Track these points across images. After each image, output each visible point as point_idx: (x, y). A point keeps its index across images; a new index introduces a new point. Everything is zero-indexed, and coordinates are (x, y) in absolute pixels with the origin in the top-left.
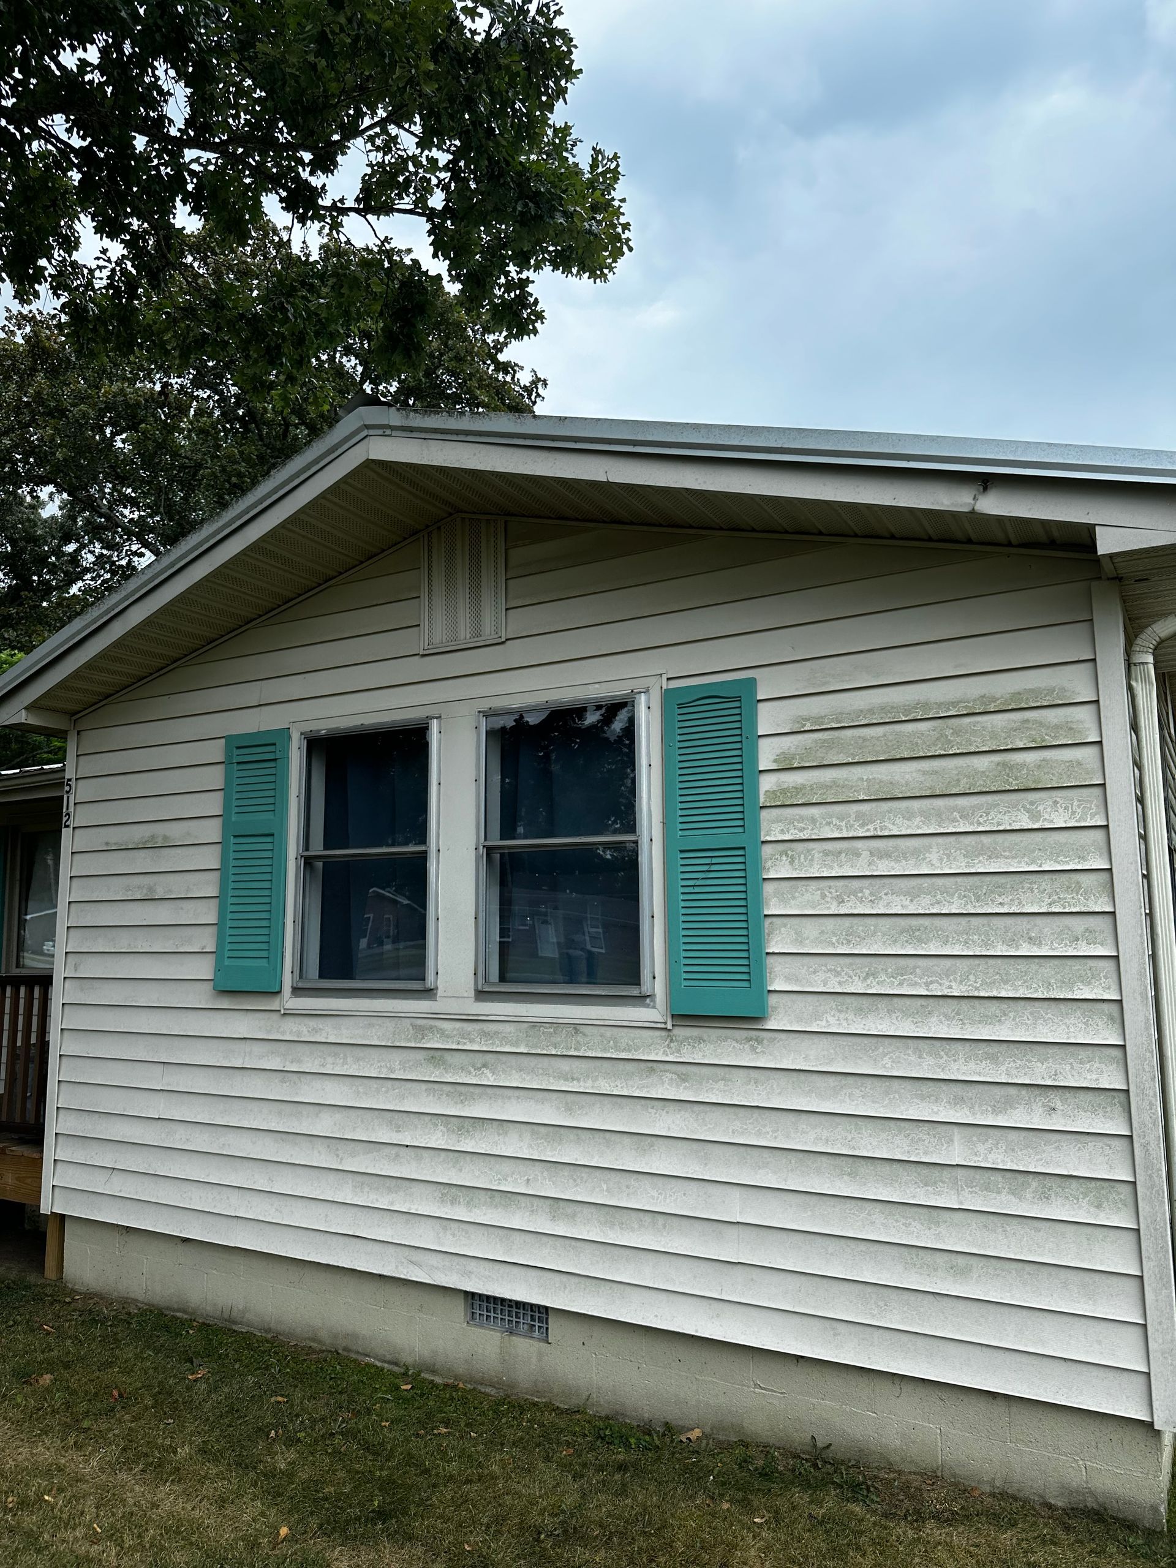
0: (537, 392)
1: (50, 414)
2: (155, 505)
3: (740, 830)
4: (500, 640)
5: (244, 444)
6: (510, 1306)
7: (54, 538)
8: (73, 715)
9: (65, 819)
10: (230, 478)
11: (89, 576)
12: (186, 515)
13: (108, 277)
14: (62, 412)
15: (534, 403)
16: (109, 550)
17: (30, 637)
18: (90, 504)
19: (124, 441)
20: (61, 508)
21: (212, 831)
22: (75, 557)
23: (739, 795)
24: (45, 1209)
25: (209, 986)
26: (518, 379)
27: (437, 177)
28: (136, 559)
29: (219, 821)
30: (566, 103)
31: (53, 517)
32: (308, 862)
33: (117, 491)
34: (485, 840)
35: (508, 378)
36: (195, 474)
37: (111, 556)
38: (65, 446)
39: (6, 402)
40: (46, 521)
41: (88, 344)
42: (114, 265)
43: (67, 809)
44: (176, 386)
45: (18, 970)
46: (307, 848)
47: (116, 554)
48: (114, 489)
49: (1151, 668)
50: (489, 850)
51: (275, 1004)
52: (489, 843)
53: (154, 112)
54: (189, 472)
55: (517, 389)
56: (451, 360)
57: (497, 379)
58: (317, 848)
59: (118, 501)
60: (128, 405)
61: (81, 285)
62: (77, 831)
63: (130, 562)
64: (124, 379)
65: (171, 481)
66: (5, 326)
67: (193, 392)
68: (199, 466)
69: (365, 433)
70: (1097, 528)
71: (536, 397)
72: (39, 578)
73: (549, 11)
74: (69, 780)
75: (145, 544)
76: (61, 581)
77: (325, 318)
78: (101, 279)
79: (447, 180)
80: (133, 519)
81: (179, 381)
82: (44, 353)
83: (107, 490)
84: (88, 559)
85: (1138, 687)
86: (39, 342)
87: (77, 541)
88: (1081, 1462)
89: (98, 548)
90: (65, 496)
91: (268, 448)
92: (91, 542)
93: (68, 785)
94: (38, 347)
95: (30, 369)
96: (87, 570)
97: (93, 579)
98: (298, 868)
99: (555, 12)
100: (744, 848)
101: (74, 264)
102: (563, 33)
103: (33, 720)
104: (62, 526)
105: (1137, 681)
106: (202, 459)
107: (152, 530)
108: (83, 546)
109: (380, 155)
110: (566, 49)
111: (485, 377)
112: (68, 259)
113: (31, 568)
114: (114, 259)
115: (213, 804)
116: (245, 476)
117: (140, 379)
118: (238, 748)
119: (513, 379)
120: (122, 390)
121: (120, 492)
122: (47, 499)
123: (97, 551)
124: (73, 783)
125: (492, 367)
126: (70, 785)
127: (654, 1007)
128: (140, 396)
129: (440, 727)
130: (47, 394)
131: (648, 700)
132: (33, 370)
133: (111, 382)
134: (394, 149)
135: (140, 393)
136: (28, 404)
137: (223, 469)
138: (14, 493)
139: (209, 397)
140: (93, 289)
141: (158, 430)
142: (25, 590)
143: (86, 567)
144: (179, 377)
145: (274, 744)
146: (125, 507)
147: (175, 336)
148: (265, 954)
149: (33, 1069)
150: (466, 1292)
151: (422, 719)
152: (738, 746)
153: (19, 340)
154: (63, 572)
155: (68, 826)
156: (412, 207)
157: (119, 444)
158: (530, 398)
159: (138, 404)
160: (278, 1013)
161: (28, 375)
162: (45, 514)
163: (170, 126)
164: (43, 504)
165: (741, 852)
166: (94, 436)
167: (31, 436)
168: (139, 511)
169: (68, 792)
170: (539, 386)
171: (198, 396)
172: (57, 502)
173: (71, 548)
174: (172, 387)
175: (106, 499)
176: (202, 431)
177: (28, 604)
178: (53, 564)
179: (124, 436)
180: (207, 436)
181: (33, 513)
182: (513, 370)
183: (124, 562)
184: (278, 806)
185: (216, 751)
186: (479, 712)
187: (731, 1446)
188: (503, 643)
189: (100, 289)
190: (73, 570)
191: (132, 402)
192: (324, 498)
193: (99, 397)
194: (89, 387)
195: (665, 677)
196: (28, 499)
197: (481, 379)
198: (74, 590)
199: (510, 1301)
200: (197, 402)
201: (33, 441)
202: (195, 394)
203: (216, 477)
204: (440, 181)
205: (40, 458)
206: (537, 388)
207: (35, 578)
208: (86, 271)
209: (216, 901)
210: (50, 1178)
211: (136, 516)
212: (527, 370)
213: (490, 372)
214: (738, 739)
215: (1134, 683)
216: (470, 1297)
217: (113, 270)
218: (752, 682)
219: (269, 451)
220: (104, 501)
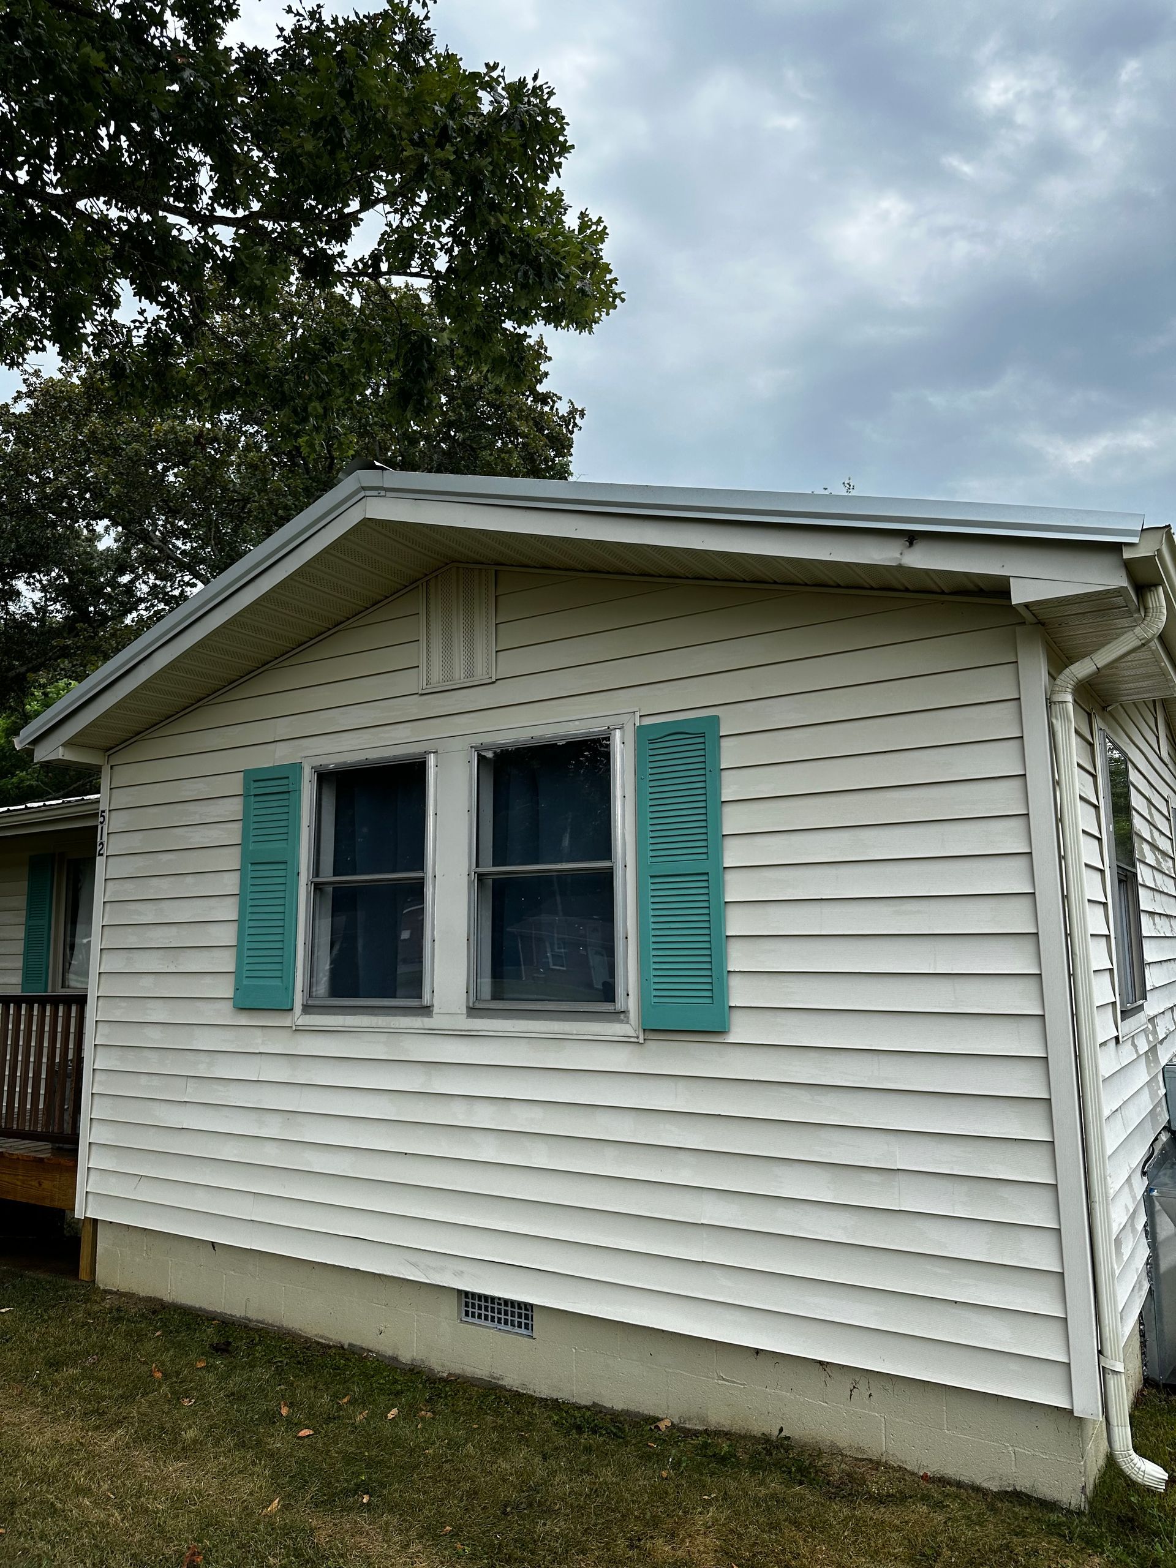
0: (574, 423)
1: (104, 453)
2: (206, 536)
3: (704, 856)
4: (490, 681)
5: (290, 478)
6: (499, 1304)
7: (109, 569)
8: (109, 750)
9: (99, 848)
10: (277, 511)
11: (143, 606)
12: (236, 547)
13: (145, 336)
14: (117, 450)
15: (572, 433)
16: (162, 580)
17: (85, 666)
18: (145, 537)
19: (176, 475)
20: (116, 541)
21: (232, 859)
22: (129, 589)
23: (703, 824)
24: (79, 1214)
25: (230, 1004)
26: (557, 409)
27: (440, 242)
28: (188, 589)
29: (238, 849)
30: (560, 177)
31: (108, 549)
32: (318, 888)
33: (169, 523)
34: (477, 866)
35: (547, 409)
36: (244, 507)
37: (165, 586)
38: (118, 483)
39: (63, 441)
40: (102, 553)
41: (127, 397)
42: (150, 325)
43: (101, 839)
44: (225, 422)
45: (65, 990)
46: (317, 873)
47: (169, 584)
48: (166, 521)
49: (1070, 707)
50: (481, 877)
51: (286, 1021)
52: (480, 870)
53: (187, 181)
54: (238, 505)
55: (555, 418)
56: (491, 392)
57: (535, 410)
58: (327, 875)
59: (171, 532)
60: (178, 443)
61: (120, 343)
62: (110, 860)
63: (182, 591)
64: (176, 417)
65: (221, 514)
66: (62, 367)
67: (241, 427)
68: (246, 500)
69: (362, 494)
70: (1011, 579)
71: (573, 427)
72: (95, 608)
73: (543, 93)
74: (103, 812)
75: (197, 576)
76: (117, 611)
77: (348, 369)
78: (140, 337)
79: (449, 245)
80: (185, 550)
81: (228, 417)
82: (99, 394)
83: (160, 523)
84: (143, 589)
85: (1058, 725)
86: (93, 384)
87: (132, 572)
88: (1011, 1448)
89: (152, 578)
90: (120, 529)
91: (314, 481)
92: (145, 573)
93: (102, 816)
94: (93, 388)
95: (85, 410)
96: (142, 600)
97: (147, 609)
98: (308, 893)
99: (548, 93)
100: (707, 874)
101: (114, 324)
102: (556, 112)
103: (69, 756)
104: (117, 559)
105: (1057, 719)
106: (250, 493)
107: (203, 561)
108: (137, 577)
109: (398, 216)
110: (559, 126)
111: (524, 408)
112: (109, 319)
113: (88, 598)
114: (150, 320)
115: (233, 834)
116: (291, 509)
117: (190, 415)
118: (255, 781)
119: (552, 408)
120: (173, 428)
121: (173, 525)
122: (102, 532)
123: (151, 582)
124: (106, 814)
125: (530, 399)
126: (104, 816)
127: (627, 1023)
128: (190, 433)
129: (437, 759)
130: (101, 433)
131: (623, 737)
132: (89, 411)
133: (163, 421)
134: (411, 211)
135: (190, 430)
136: (83, 443)
137: (270, 502)
138: (71, 527)
139: (257, 432)
140: (132, 347)
141: (207, 465)
142: (80, 622)
143: (140, 598)
144: (228, 413)
145: (288, 778)
146: (178, 539)
147: (206, 386)
148: (278, 974)
149: (69, 1084)
150: (458, 1290)
151: (420, 754)
152: (702, 778)
153: (75, 380)
154: (118, 602)
155: (102, 855)
156: (418, 270)
157: (172, 478)
158: (567, 427)
159: (188, 441)
160: (289, 1029)
161: (84, 415)
162: (101, 546)
163: (202, 193)
164: (99, 537)
165: (705, 878)
166: (147, 471)
167: (87, 473)
168: (191, 542)
169: (102, 823)
170: (577, 416)
171: (247, 431)
172: (113, 534)
173: (125, 579)
174: (222, 423)
175: (160, 530)
176: (252, 466)
177: (84, 635)
178: (109, 594)
179: (176, 470)
180: (256, 470)
181: (89, 546)
182: (552, 400)
183: (176, 593)
184: (290, 835)
185: (236, 784)
186: (472, 747)
187: (696, 1434)
188: (493, 683)
189: (138, 346)
190: (128, 600)
191: (183, 439)
192: (327, 553)
193: (151, 435)
194: (142, 425)
195: (638, 714)
196: (85, 532)
197: (521, 410)
198: (128, 620)
199: (499, 1299)
200: (246, 437)
201: (88, 478)
202: (243, 429)
203: (263, 510)
204: (443, 246)
205: (95, 493)
206: (574, 418)
207: (91, 609)
208: (125, 330)
209: (236, 925)
210: (85, 1184)
211: (188, 547)
212: (565, 399)
213: (529, 403)
214: (702, 772)
215: (1054, 721)
216: (463, 1296)
217: (149, 330)
218: (716, 718)
219: (314, 484)
220: (157, 533)
